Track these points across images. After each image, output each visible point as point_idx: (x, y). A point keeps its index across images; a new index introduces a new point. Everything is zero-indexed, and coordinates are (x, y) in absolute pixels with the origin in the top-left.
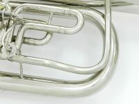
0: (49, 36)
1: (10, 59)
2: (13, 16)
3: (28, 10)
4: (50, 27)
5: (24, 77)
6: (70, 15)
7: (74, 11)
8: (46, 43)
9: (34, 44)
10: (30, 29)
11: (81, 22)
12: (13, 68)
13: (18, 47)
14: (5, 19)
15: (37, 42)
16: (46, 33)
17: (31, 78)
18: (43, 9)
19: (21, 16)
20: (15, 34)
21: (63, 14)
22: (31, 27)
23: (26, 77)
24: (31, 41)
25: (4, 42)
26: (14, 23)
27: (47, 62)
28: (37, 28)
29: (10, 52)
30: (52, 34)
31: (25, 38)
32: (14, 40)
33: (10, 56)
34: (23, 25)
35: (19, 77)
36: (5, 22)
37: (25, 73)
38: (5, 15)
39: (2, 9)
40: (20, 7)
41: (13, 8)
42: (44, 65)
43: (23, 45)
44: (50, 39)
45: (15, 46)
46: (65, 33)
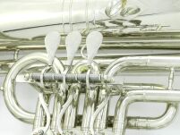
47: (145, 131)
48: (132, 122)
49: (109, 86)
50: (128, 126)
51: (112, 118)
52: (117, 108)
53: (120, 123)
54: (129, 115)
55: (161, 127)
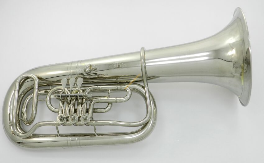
0: (110, 105)
1: (87, 125)
2: (85, 96)
3: (94, 91)
4: (110, 99)
5: (98, 135)
6: (121, 89)
7: (124, 87)
8: (109, 110)
9: (101, 112)
10: (97, 102)
11: (129, 93)
12: (90, 130)
13: (91, 115)
14: (80, 99)
15: (103, 110)
16: (108, 103)
17: (102, 135)
18: (104, 89)
19: (90, 95)
20: (88, 107)
21: (117, 90)
22: (98, 101)
23: (99, 135)
24: (99, 110)
25: (81, 113)
26: (86, 101)
27: (111, 122)
28: (101, 101)
29: (86, 119)
30: (112, 104)
31: (94, 109)
32: (87, 111)
33: (87, 122)
34: (92, 101)
35: (94, 135)
36: (80, 101)
37: (98, 132)
38: (79, 96)
39: (77, 93)
40: (88, 90)
41: (84, 91)
42: (110, 125)
43: (94, 114)
44: (111, 107)
45: (89, 116)
46: (121, 102)
47: (101, 113)
48: (96, 110)
49: (86, 98)
50: (94, 112)
51: (88, 109)
52: (90, 105)
53: (91, 111)
54: (94, 108)
55: (106, 112)
